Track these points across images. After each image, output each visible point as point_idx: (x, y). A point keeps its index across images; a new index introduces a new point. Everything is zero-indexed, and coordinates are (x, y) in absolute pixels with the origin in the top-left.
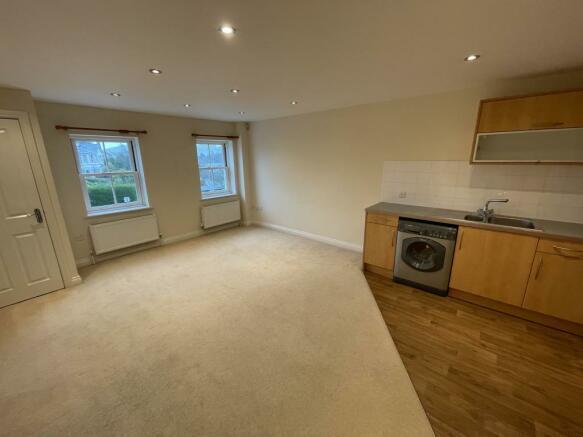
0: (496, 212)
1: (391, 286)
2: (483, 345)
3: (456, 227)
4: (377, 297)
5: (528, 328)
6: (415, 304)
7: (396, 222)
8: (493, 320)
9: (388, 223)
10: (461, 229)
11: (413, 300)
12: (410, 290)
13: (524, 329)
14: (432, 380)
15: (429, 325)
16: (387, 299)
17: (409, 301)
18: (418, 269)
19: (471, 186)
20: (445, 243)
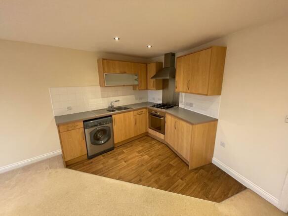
0: (114, 106)
1: (91, 162)
2: (142, 155)
3: (111, 116)
4: (95, 173)
5: (139, 141)
6: (111, 161)
7: (81, 124)
8: (132, 146)
9: (77, 127)
10: (113, 116)
11: (108, 160)
12: (101, 157)
13: (139, 143)
14: (153, 180)
15: (125, 164)
16: (99, 170)
17: (107, 162)
18: (104, 143)
19: (102, 97)
20: (109, 125)
